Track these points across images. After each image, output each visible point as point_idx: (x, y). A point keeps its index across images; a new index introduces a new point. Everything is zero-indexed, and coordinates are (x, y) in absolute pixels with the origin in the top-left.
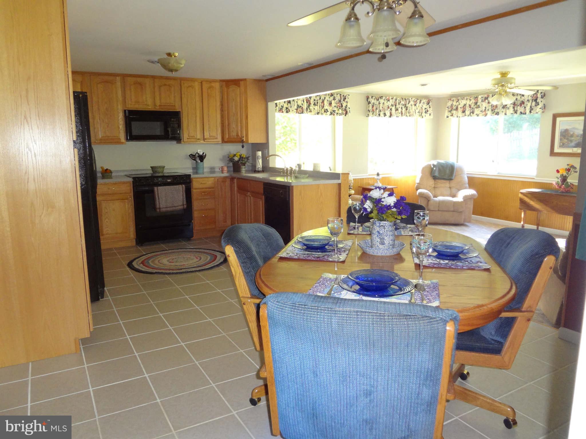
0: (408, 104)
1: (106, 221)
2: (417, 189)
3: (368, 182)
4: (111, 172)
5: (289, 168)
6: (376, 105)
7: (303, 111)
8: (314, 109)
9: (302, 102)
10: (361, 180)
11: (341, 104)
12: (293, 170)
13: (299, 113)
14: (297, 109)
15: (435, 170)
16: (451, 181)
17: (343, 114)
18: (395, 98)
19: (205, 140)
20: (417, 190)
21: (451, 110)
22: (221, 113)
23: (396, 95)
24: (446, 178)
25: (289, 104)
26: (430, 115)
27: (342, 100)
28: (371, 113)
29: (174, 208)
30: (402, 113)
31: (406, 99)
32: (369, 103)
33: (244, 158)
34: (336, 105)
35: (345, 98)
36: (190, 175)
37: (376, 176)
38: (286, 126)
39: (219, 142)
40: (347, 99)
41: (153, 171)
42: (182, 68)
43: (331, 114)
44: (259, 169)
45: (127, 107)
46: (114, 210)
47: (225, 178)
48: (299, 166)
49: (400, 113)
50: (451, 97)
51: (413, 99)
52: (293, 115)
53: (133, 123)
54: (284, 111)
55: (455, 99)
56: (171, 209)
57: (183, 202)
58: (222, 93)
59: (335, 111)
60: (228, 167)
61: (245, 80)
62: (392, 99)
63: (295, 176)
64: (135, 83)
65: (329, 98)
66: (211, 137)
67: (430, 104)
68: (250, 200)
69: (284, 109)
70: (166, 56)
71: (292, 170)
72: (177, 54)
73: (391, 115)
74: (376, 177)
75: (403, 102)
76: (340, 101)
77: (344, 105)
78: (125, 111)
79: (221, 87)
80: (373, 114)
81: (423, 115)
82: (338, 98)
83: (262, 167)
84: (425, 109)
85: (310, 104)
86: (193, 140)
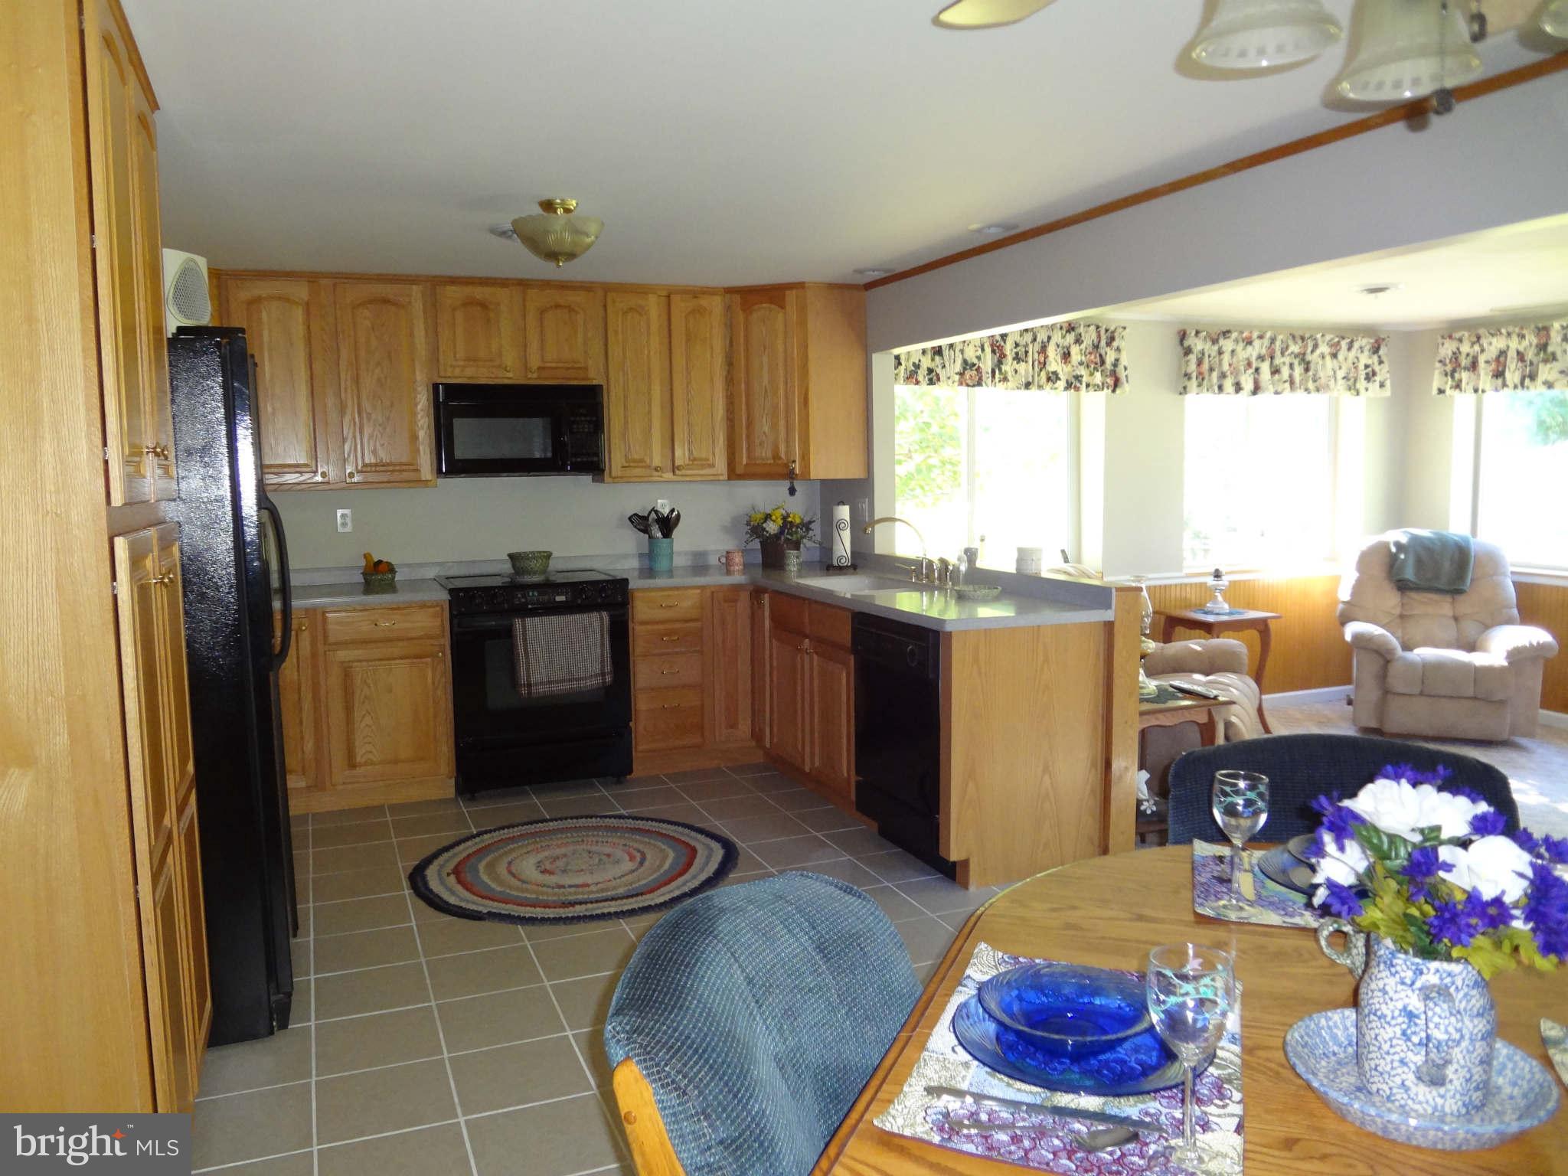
0: (1312, 352)
1: (363, 725)
2: (1345, 619)
3: (1184, 595)
4: (391, 569)
5: (937, 565)
6: (1209, 356)
7: (980, 379)
8: (1016, 372)
9: (980, 352)
10: (1163, 591)
11: (1101, 356)
12: (951, 568)
13: (968, 385)
14: (961, 374)
15: (1404, 561)
16: (1461, 598)
17: (1108, 388)
18: (1269, 335)
19: (677, 472)
20: (1343, 624)
21: (1454, 371)
22: (727, 390)
23: (1272, 327)
24: (1440, 586)
25: (937, 358)
26: (1382, 385)
27: (1103, 343)
28: (1194, 382)
29: (574, 685)
30: (1292, 382)
31: (1304, 337)
32: (1188, 351)
33: (797, 527)
34: (1083, 358)
35: (1112, 339)
36: (625, 581)
37: (1212, 578)
38: (928, 424)
39: (721, 478)
40: (1117, 339)
41: (514, 566)
42: (589, 246)
43: (1069, 386)
44: (843, 561)
45: (442, 374)
46: (390, 691)
47: (736, 588)
48: (971, 554)
49: (1285, 382)
50: (1453, 329)
51: (1328, 337)
52: (949, 393)
53: (459, 424)
54: (920, 378)
55: (1466, 334)
56: (565, 686)
57: (603, 667)
58: (730, 326)
59: (1082, 376)
60: (745, 552)
61: (800, 286)
62: (1261, 337)
63: (958, 592)
64: (469, 303)
65: (1063, 337)
66: (696, 463)
67: (1381, 352)
68: (811, 663)
69: (922, 374)
70: (538, 210)
71: (947, 569)
72: (574, 203)
73: (1256, 390)
74: (1210, 581)
75: (1295, 348)
76: (1096, 347)
77: (1110, 359)
78: (436, 386)
79: (728, 309)
80: (1199, 385)
81: (1358, 385)
82: (1090, 336)
83: (852, 553)
84: (1367, 367)
85: (1003, 356)
86: (637, 471)
